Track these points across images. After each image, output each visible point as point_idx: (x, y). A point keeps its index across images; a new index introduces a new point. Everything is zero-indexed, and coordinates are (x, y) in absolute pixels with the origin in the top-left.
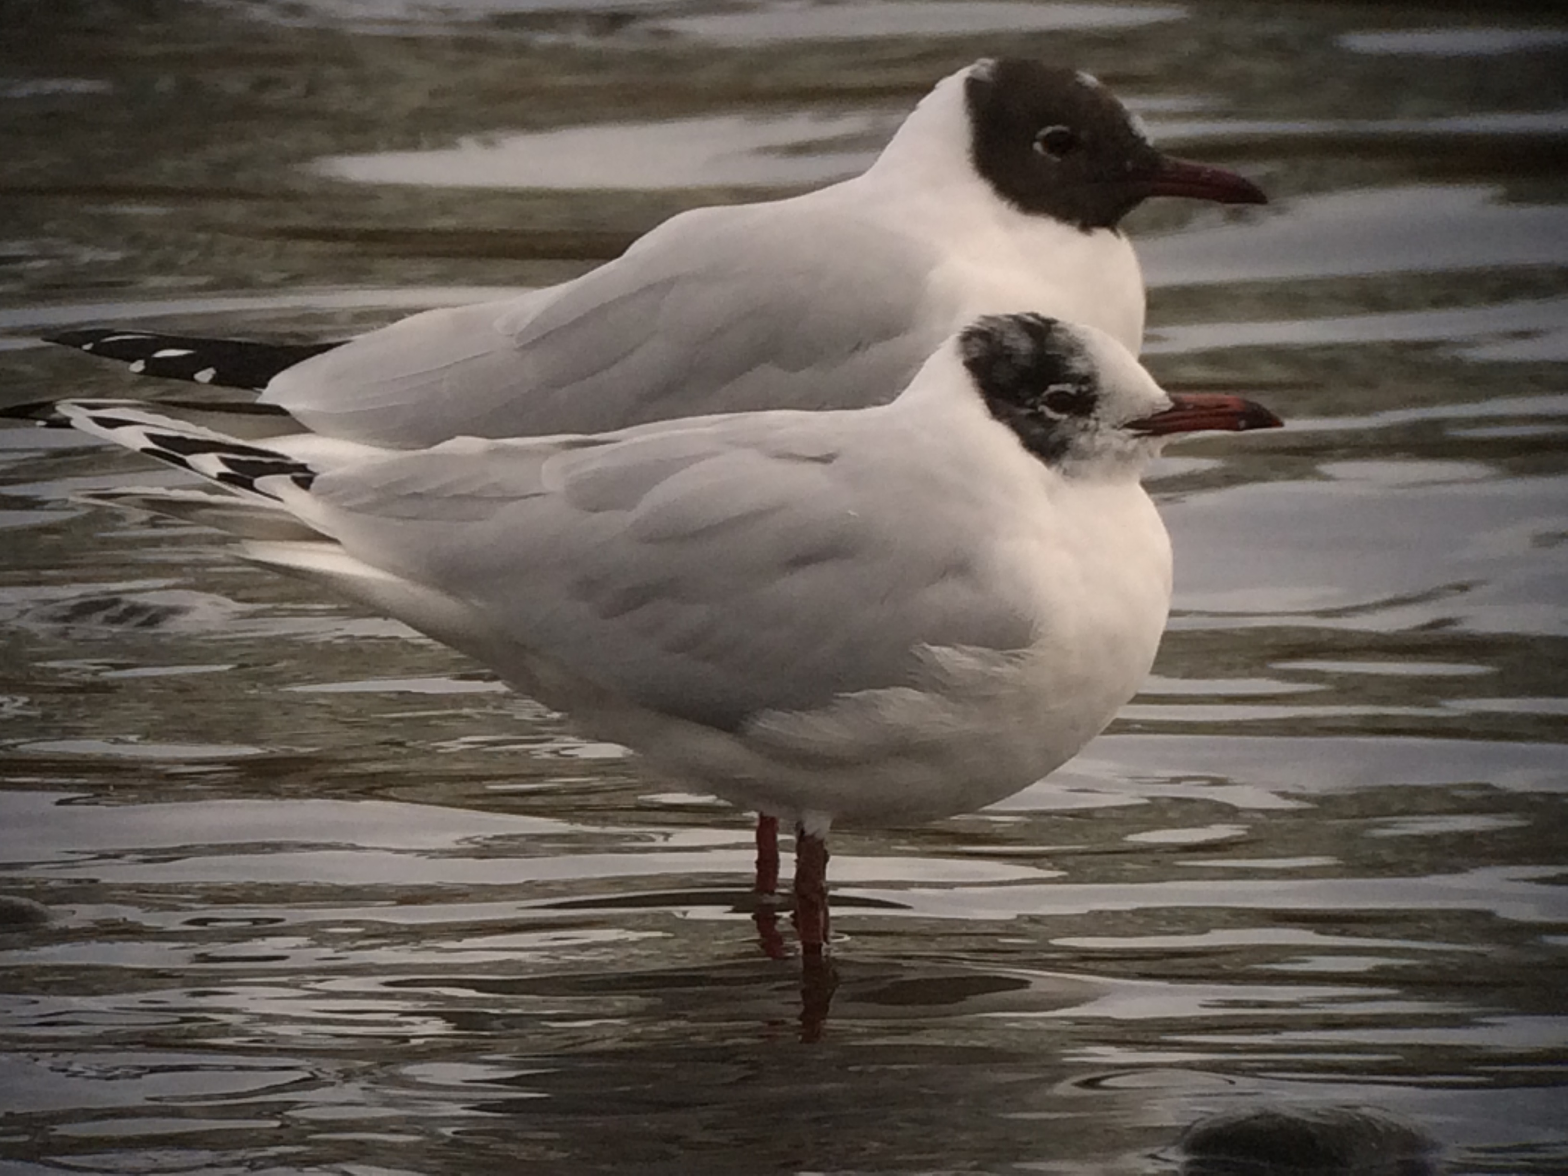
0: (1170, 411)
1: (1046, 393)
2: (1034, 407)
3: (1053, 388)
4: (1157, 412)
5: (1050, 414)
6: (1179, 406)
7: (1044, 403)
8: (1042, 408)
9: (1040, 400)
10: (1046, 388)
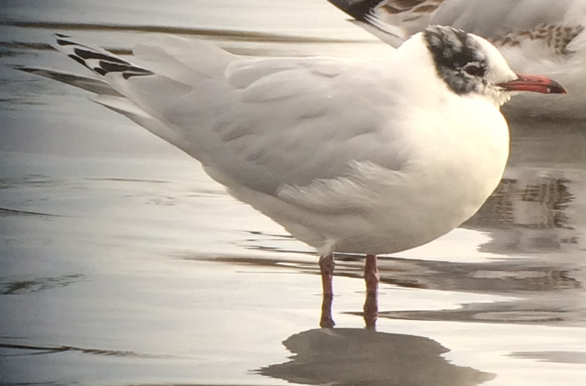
0: (517, 80)
1: (466, 66)
2: (459, 71)
3: (469, 64)
4: (510, 80)
5: (467, 75)
6: (520, 78)
7: (464, 70)
8: (463, 72)
9: (463, 69)
10: (466, 64)
